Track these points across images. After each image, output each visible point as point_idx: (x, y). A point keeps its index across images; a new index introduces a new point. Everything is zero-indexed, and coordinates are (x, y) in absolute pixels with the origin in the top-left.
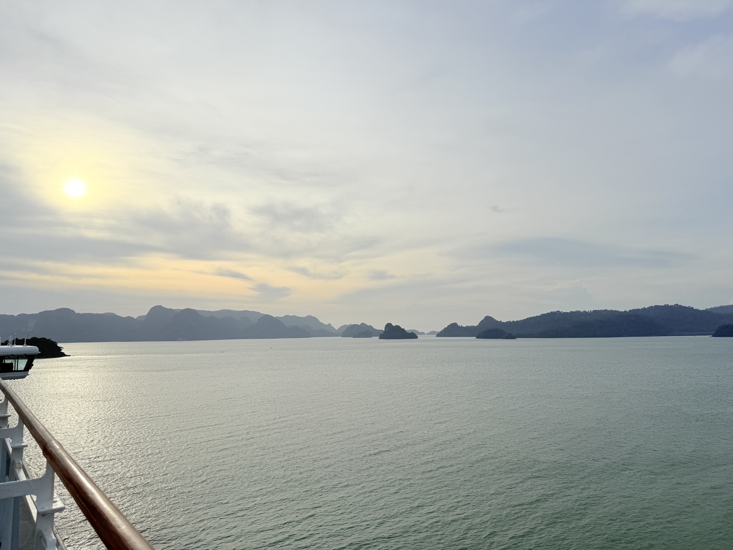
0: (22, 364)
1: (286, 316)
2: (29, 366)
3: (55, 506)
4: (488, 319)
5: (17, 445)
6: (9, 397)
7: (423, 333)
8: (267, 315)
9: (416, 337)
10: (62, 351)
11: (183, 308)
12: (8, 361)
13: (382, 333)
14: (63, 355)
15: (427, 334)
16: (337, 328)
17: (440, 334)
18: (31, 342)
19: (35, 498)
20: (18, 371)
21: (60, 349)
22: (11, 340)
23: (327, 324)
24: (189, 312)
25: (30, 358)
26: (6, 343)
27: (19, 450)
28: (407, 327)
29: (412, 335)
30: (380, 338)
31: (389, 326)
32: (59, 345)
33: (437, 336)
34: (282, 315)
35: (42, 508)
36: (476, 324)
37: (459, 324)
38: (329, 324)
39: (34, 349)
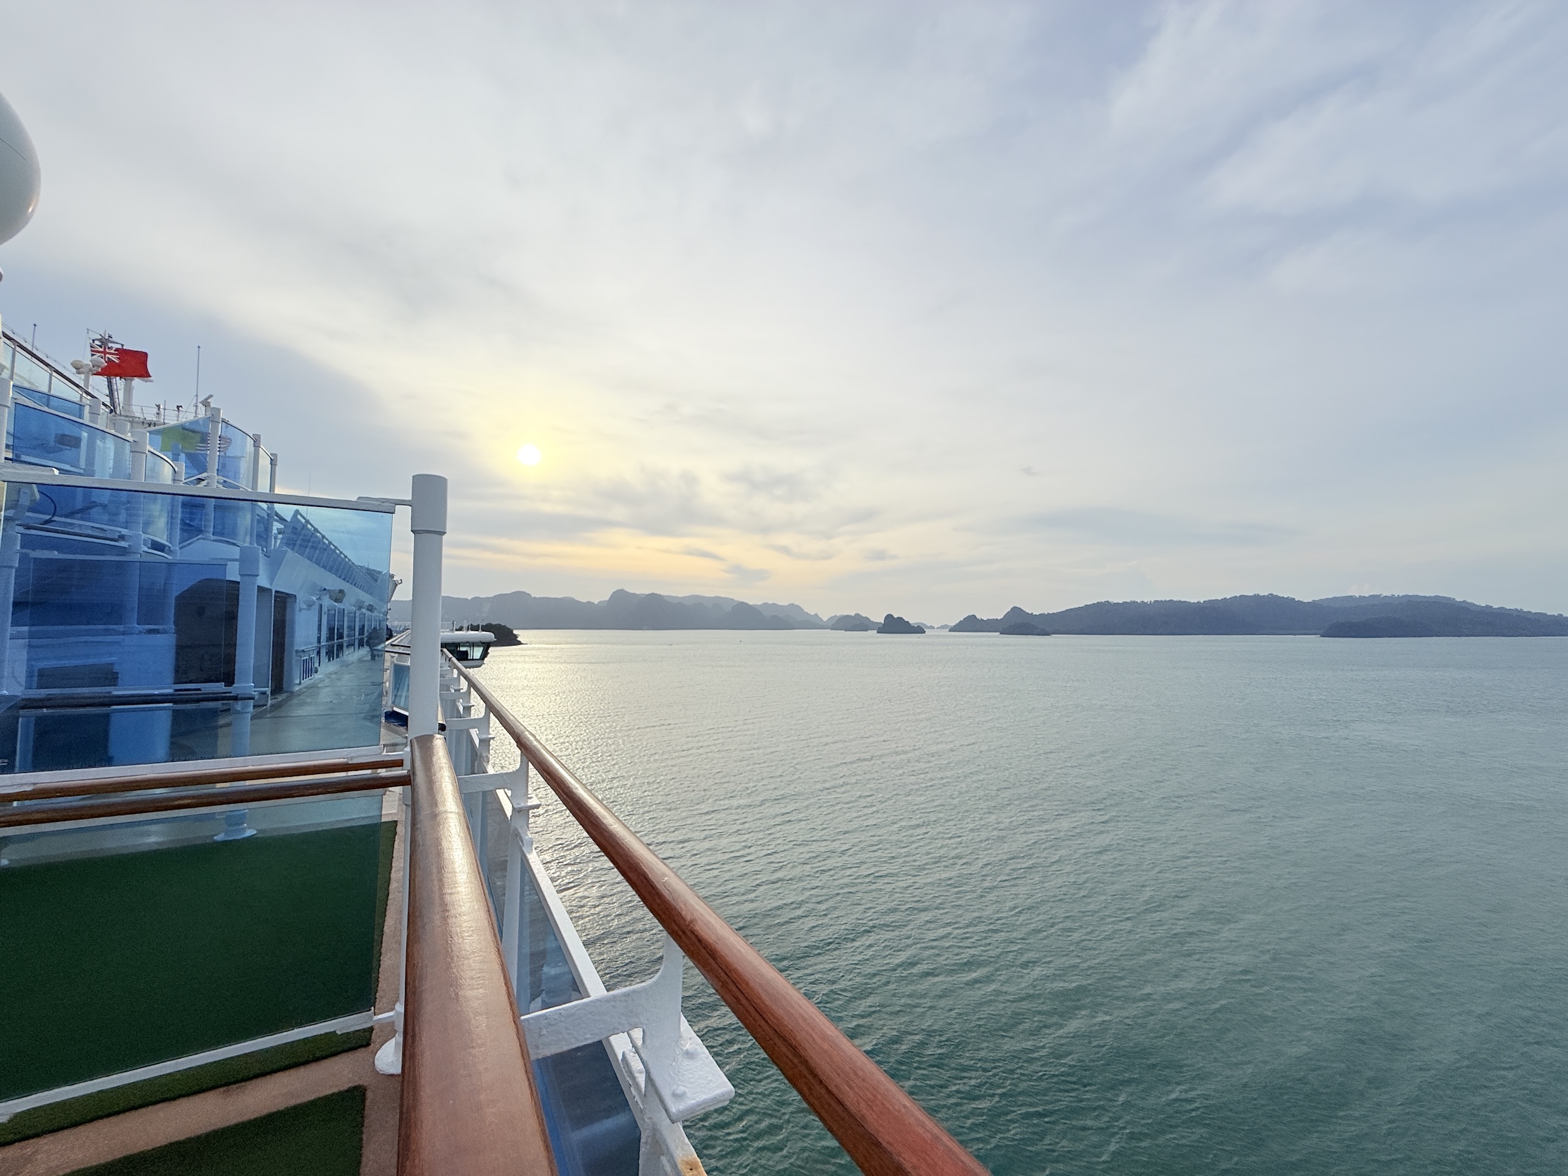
0: (477, 652)
1: (764, 604)
2: (485, 654)
3: (530, 803)
4: (1016, 611)
5: (484, 736)
6: (472, 684)
7: (932, 627)
8: (743, 603)
9: (924, 632)
10: (518, 639)
11: (647, 593)
12: (463, 649)
13: (881, 626)
14: (519, 643)
15: (938, 628)
16: (825, 620)
17: (954, 629)
18: (487, 628)
19: (509, 793)
20: (473, 659)
21: (516, 636)
22: (465, 626)
23: (813, 614)
24: (654, 598)
25: (486, 646)
26: (461, 629)
27: (486, 742)
28: (913, 621)
29: (919, 630)
30: (878, 632)
31: (889, 617)
32: (515, 632)
33: (950, 631)
34: (759, 603)
35: (518, 804)
36: (1000, 616)
37: (979, 617)
38: (816, 614)
39: (489, 636)
